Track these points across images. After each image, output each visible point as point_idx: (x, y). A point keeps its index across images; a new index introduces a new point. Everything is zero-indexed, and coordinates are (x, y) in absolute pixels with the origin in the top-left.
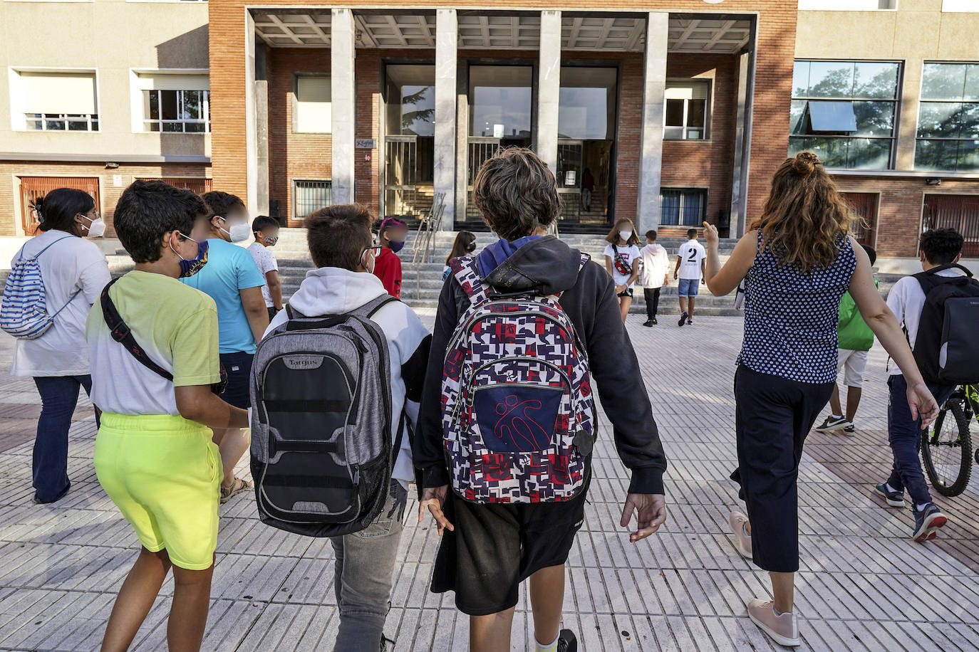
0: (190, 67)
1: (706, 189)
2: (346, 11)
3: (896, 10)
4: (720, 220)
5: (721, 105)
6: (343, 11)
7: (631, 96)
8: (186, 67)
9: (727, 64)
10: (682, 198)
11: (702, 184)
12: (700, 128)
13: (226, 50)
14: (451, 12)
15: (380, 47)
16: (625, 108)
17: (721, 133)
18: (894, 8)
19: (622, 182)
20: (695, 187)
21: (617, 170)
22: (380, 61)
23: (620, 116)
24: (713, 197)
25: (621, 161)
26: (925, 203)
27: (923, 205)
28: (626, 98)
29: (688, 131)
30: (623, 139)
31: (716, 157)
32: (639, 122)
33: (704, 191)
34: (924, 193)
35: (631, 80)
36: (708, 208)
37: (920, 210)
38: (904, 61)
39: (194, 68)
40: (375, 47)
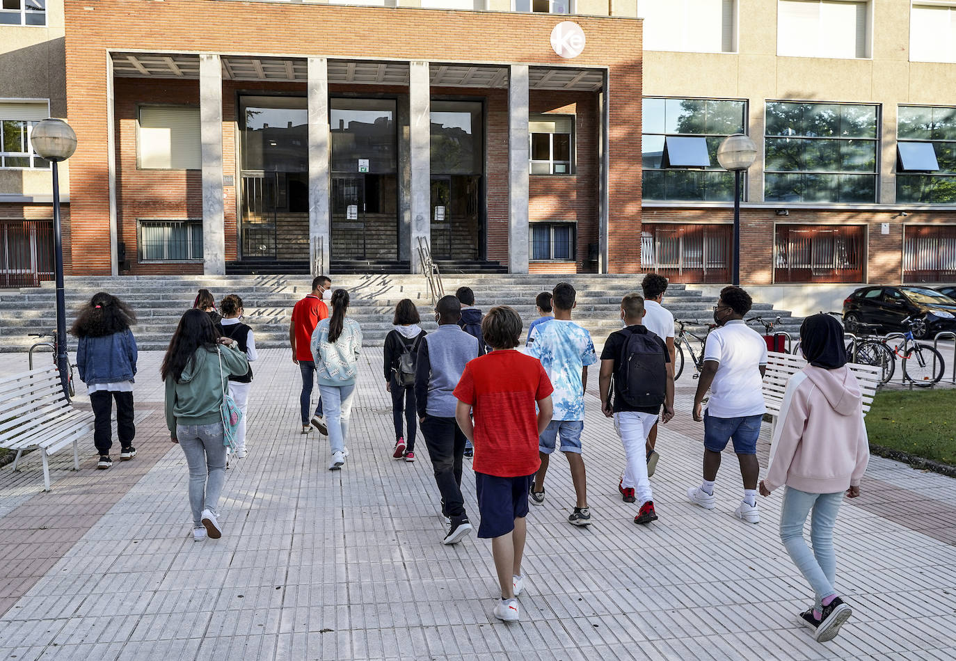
0: (15, 96)
1: (575, 223)
2: (215, 57)
3: (738, 53)
4: (589, 254)
5: (585, 141)
6: (211, 57)
7: (497, 132)
8: (10, 96)
9: (588, 100)
10: (552, 231)
11: (571, 217)
12: (566, 162)
13: (85, 93)
14: (322, 60)
15: (234, 79)
16: (492, 143)
17: (586, 168)
18: (736, 52)
19: (492, 217)
20: (564, 221)
21: (487, 206)
22: (235, 92)
23: (488, 152)
24: (581, 231)
25: (490, 196)
26: (776, 232)
27: (775, 233)
28: (492, 134)
29: (554, 165)
30: (492, 174)
31: (582, 191)
32: (506, 157)
33: (573, 225)
34: (775, 223)
35: (497, 116)
36: (578, 241)
37: (772, 240)
38: (748, 100)
39: (19, 97)
40: (230, 79)
